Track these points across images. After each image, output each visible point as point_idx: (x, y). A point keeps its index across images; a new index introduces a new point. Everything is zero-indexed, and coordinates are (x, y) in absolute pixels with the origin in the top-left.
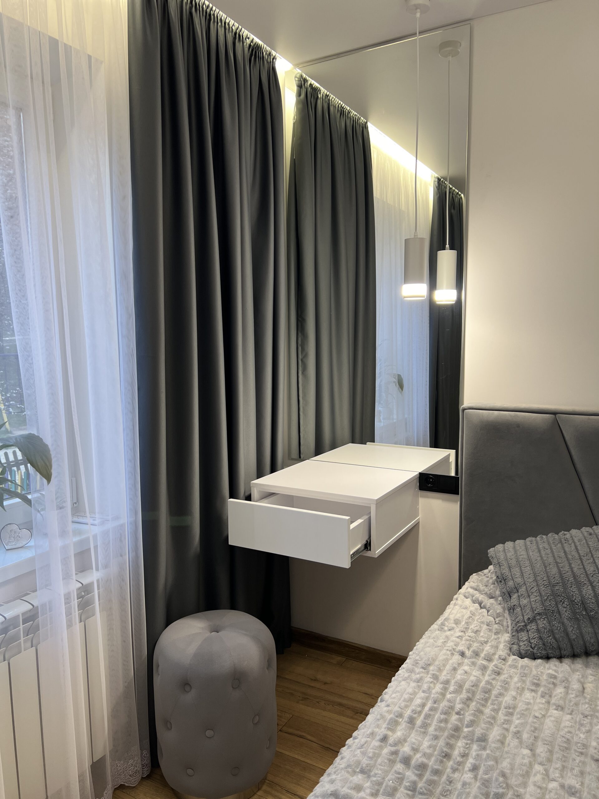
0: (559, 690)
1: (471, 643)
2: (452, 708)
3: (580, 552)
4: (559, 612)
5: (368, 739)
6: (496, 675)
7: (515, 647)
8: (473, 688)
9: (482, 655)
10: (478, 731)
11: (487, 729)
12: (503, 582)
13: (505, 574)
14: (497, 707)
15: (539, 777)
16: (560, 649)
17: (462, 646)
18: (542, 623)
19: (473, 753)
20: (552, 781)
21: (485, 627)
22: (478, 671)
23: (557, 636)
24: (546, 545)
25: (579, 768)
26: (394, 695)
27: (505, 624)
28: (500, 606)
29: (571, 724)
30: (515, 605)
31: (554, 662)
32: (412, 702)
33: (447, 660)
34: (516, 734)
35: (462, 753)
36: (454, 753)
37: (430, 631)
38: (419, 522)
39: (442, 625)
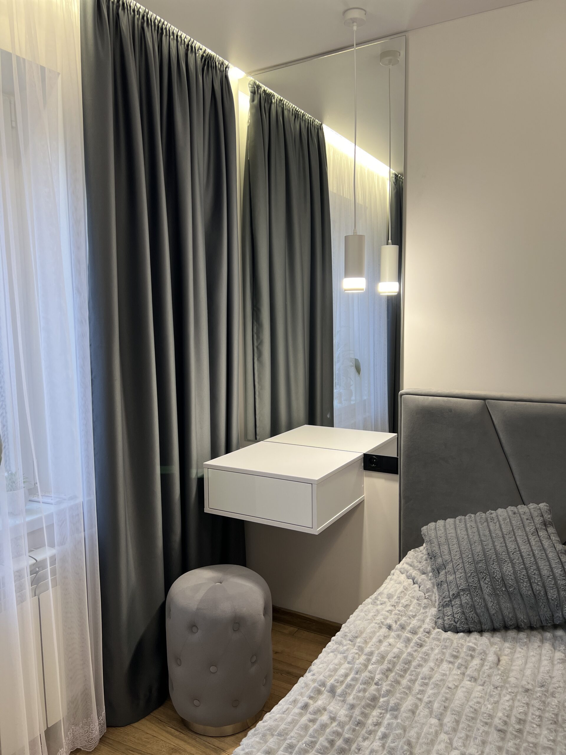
0: (476, 662)
1: (400, 617)
2: (372, 679)
3: (504, 530)
4: (481, 588)
5: (291, 706)
6: (418, 647)
7: (440, 621)
8: (395, 660)
9: (408, 628)
10: (393, 702)
11: (401, 699)
12: (433, 559)
13: (435, 551)
14: (415, 678)
15: (442, 746)
16: (480, 623)
17: (390, 620)
18: (465, 599)
19: (385, 722)
20: (455, 749)
21: (415, 601)
22: (402, 643)
23: (478, 611)
24: (473, 524)
25: (481, 738)
26: (321, 666)
27: (433, 598)
28: (430, 581)
29: (481, 695)
30: (442, 581)
31: (475, 636)
32: (336, 672)
33: (374, 633)
34: (428, 704)
35: (375, 722)
36: (367, 722)
37: (364, 604)
38: (364, 500)
39: (375, 599)
